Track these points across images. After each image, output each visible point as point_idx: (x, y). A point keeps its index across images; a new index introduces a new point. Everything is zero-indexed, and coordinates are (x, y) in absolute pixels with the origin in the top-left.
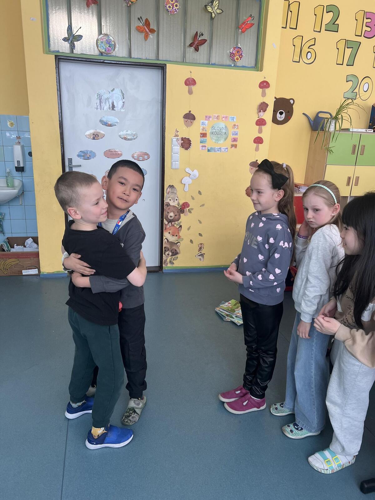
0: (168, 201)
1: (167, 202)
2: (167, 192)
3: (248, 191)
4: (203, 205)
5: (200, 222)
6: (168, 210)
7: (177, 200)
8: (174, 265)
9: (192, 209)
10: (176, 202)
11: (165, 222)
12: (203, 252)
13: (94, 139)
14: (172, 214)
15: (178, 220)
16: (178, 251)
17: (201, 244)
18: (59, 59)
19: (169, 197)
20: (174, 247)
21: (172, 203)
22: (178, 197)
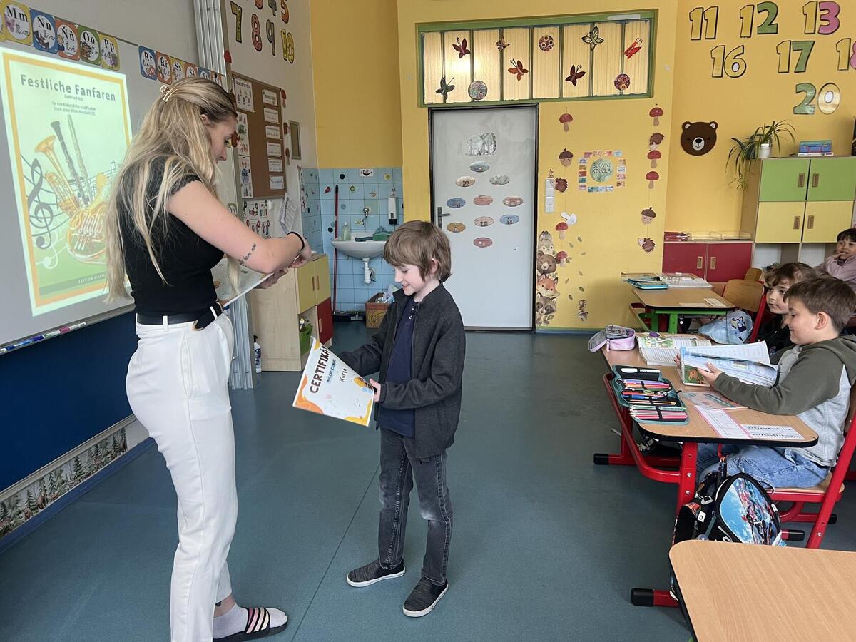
0: (542, 249)
1: (540, 250)
2: (540, 239)
4: (584, 253)
5: (581, 274)
6: (541, 260)
7: (551, 248)
8: (549, 325)
9: (571, 259)
10: (551, 250)
11: (538, 273)
12: (585, 311)
13: (464, 186)
14: (546, 264)
15: (554, 271)
16: (554, 308)
17: (583, 301)
18: (433, 110)
19: (543, 245)
20: (549, 304)
21: (546, 252)
22: (552, 245)
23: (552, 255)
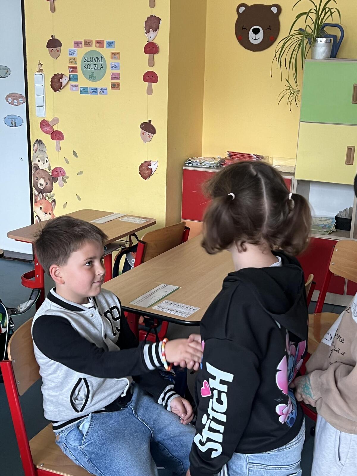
0: (37, 162)
1: (35, 163)
2: (35, 149)
4: (81, 173)
6: (37, 175)
7: (47, 161)
14: (42, 181)
19: (37, 157)
21: (41, 166)
22: (48, 158)
23: (47, 170)
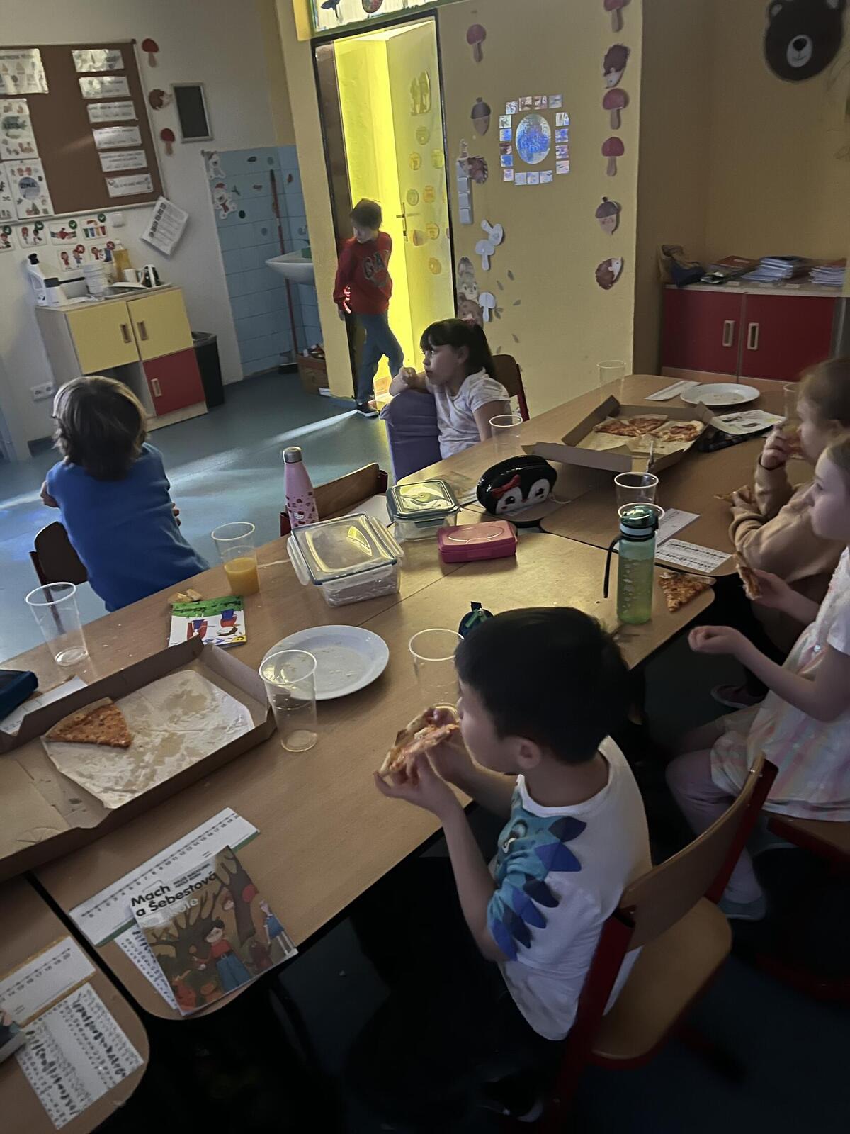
0: (463, 290)
1: (460, 291)
2: (460, 271)
3: (599, 275)
4: (518, 303)
5: (517, 340)
6: (464, 309)
7: (475, 288)
9: (501, 310)
10: (475, 293)
19: (463, 283)
21: (470, 296)
22: (476, 283)
23: (476, 300)
